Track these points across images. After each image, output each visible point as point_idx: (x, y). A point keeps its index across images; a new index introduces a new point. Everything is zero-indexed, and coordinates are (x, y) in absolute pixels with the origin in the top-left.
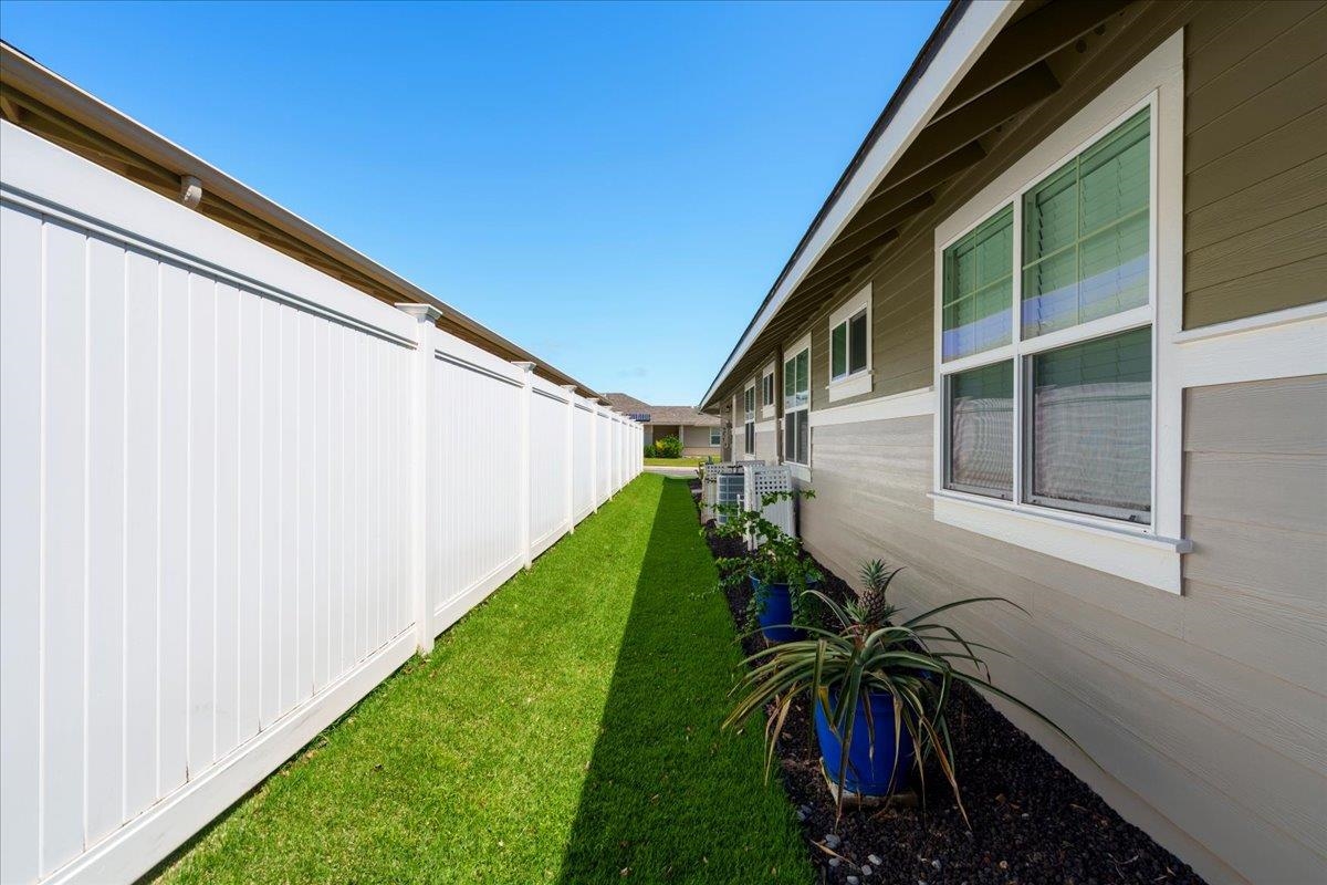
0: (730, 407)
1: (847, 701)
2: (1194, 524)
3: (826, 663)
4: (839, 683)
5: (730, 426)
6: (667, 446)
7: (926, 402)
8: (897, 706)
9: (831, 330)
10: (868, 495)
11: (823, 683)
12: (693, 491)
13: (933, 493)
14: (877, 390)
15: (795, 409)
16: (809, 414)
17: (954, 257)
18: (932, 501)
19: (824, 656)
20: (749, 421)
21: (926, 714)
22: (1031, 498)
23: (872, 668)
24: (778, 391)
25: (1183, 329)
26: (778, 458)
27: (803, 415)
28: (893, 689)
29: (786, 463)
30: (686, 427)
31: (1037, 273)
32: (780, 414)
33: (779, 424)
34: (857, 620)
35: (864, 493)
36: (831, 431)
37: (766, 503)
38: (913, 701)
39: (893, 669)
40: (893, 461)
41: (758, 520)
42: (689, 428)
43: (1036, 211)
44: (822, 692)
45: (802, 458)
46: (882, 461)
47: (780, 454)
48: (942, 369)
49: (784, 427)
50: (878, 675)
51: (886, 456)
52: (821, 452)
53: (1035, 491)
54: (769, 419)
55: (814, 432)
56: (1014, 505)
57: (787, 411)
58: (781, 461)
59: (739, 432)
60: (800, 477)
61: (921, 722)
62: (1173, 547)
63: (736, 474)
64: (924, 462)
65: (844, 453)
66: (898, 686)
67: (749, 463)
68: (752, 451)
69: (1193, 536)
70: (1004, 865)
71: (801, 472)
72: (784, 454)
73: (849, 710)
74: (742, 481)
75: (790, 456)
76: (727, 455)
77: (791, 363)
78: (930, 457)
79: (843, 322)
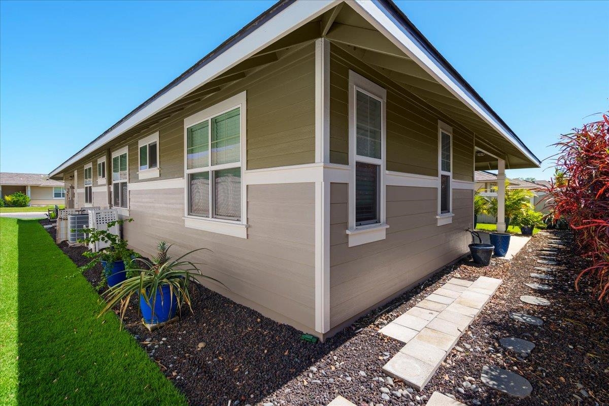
0: (73, 177)
1: (153, 289)
2: (249, 221)
3: (144, 281)
4: (149, 287)
5: (73, 188)
6: (15, 199)
7: (181, 183)
8: (171, 289)
9: (139, 147)
10: (159, 220)
11: (143, 287)
12: (45, 227)
13: (184, 217)
14: (162, 176)
15: (119, 181)
16: (128, 184)
17: (191, 131)
18: (184, 220)
19: (144, 279)
20: (88, 186)
21: (181, 287)
22: (215, 216)
23: (163, 279)
24: (108, 170)
25: (247, 169)
26: (109, 205)
27: (124, 184)
28: (170, 283)
29: (114, 207)
30: (32, 187)
31: (216, 144)
32: (110, 183)
33: (109, 188)
34: (156, 263)
35: (156, 219)
36: (140, 192)
37: (109, 226)
38: (176, 284)
39: (170, 277)
40: (169, 206)
41: (106, 234)
42: (35, 188)
43: (215, 124)
44: (143, 291)
45: (124, 204)
46: (165, 205)
47: (110, 202)
48: (187, 172)
49: (112, 189)
50: (165, 280)
51: (165, 203)
52: (134, 202)
53: (216, 214)
54: (102, 185)
55: (131, 193)
56: (210, 219)
57: (114, 182)
58: (111, 206)
59: (80, 191)
60: (123, 214)
61: (179, 290)
62: (244, 226)
63: (81, 215)
64: (181, 205)
65: (147, 202)
66: (171, 282)
67: (90, 208)
68: (90, 201)
69: (249, 223)
70: (205, 325)
71: (125, 212)
72: (113, 203)
73: (154, 292)
74: (88, 218)
75: (116, 204)
76: (71, 204)
77: (116, 159)
78: (183, 204)
79: (145, 145)
